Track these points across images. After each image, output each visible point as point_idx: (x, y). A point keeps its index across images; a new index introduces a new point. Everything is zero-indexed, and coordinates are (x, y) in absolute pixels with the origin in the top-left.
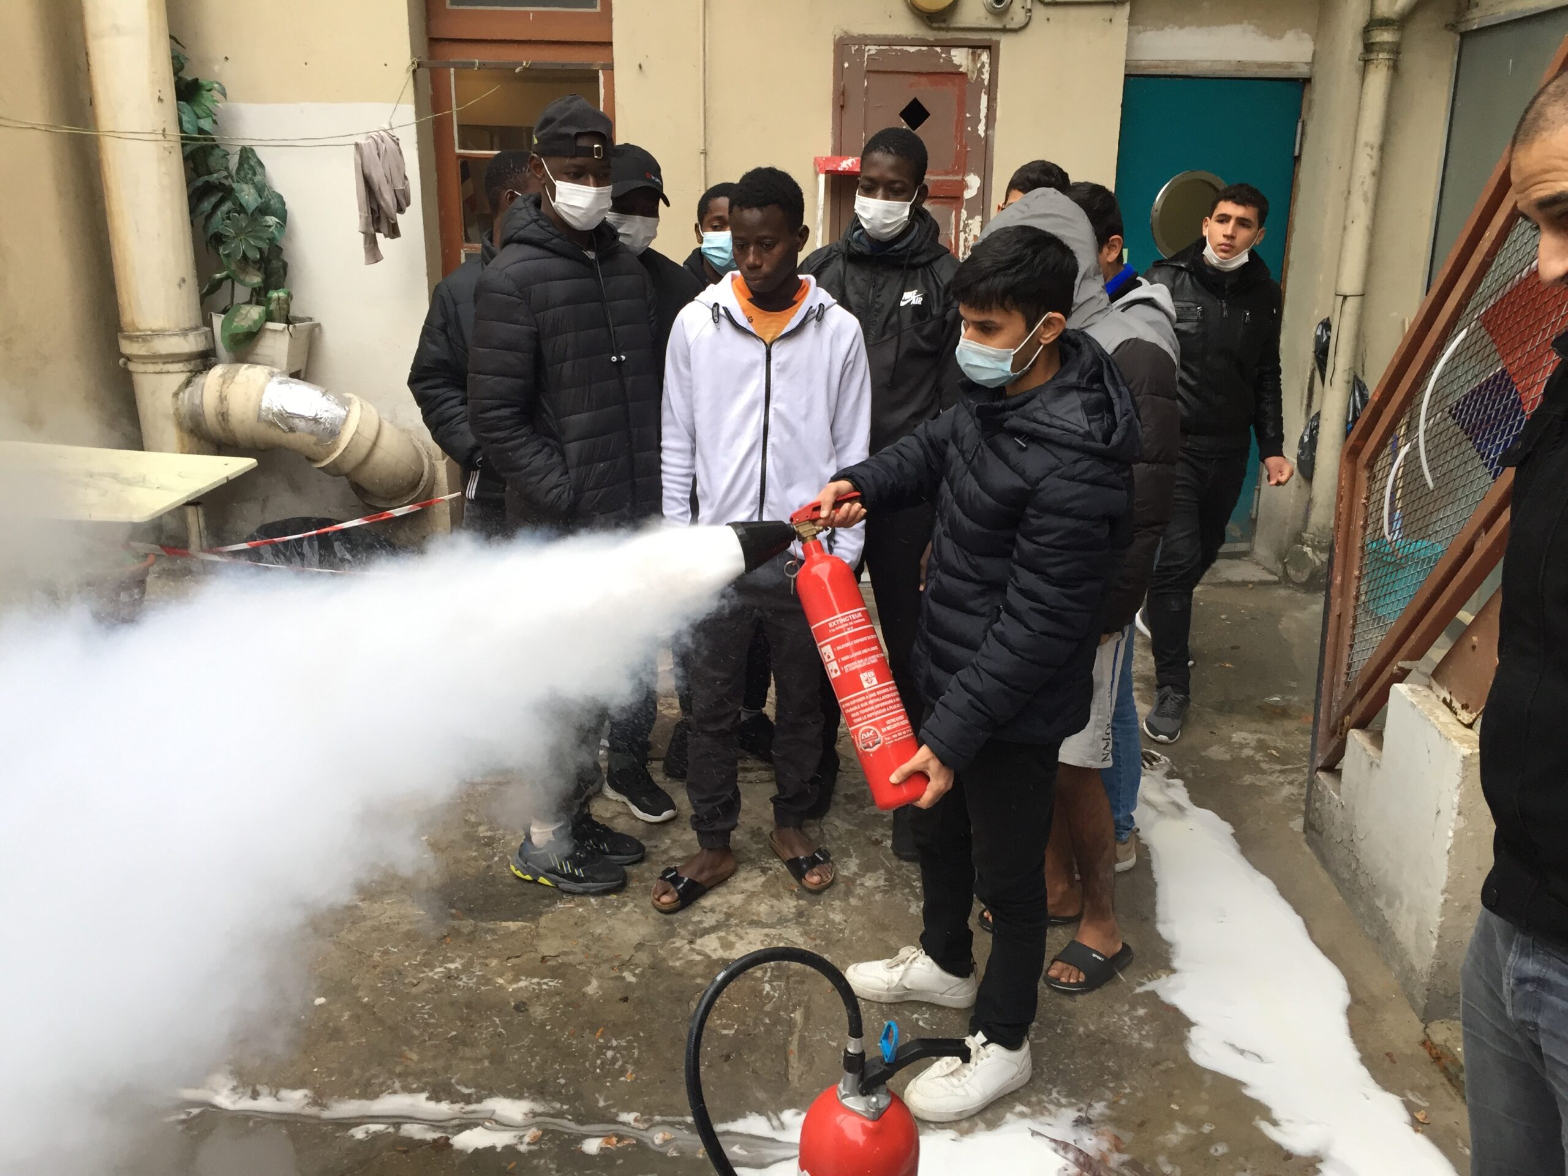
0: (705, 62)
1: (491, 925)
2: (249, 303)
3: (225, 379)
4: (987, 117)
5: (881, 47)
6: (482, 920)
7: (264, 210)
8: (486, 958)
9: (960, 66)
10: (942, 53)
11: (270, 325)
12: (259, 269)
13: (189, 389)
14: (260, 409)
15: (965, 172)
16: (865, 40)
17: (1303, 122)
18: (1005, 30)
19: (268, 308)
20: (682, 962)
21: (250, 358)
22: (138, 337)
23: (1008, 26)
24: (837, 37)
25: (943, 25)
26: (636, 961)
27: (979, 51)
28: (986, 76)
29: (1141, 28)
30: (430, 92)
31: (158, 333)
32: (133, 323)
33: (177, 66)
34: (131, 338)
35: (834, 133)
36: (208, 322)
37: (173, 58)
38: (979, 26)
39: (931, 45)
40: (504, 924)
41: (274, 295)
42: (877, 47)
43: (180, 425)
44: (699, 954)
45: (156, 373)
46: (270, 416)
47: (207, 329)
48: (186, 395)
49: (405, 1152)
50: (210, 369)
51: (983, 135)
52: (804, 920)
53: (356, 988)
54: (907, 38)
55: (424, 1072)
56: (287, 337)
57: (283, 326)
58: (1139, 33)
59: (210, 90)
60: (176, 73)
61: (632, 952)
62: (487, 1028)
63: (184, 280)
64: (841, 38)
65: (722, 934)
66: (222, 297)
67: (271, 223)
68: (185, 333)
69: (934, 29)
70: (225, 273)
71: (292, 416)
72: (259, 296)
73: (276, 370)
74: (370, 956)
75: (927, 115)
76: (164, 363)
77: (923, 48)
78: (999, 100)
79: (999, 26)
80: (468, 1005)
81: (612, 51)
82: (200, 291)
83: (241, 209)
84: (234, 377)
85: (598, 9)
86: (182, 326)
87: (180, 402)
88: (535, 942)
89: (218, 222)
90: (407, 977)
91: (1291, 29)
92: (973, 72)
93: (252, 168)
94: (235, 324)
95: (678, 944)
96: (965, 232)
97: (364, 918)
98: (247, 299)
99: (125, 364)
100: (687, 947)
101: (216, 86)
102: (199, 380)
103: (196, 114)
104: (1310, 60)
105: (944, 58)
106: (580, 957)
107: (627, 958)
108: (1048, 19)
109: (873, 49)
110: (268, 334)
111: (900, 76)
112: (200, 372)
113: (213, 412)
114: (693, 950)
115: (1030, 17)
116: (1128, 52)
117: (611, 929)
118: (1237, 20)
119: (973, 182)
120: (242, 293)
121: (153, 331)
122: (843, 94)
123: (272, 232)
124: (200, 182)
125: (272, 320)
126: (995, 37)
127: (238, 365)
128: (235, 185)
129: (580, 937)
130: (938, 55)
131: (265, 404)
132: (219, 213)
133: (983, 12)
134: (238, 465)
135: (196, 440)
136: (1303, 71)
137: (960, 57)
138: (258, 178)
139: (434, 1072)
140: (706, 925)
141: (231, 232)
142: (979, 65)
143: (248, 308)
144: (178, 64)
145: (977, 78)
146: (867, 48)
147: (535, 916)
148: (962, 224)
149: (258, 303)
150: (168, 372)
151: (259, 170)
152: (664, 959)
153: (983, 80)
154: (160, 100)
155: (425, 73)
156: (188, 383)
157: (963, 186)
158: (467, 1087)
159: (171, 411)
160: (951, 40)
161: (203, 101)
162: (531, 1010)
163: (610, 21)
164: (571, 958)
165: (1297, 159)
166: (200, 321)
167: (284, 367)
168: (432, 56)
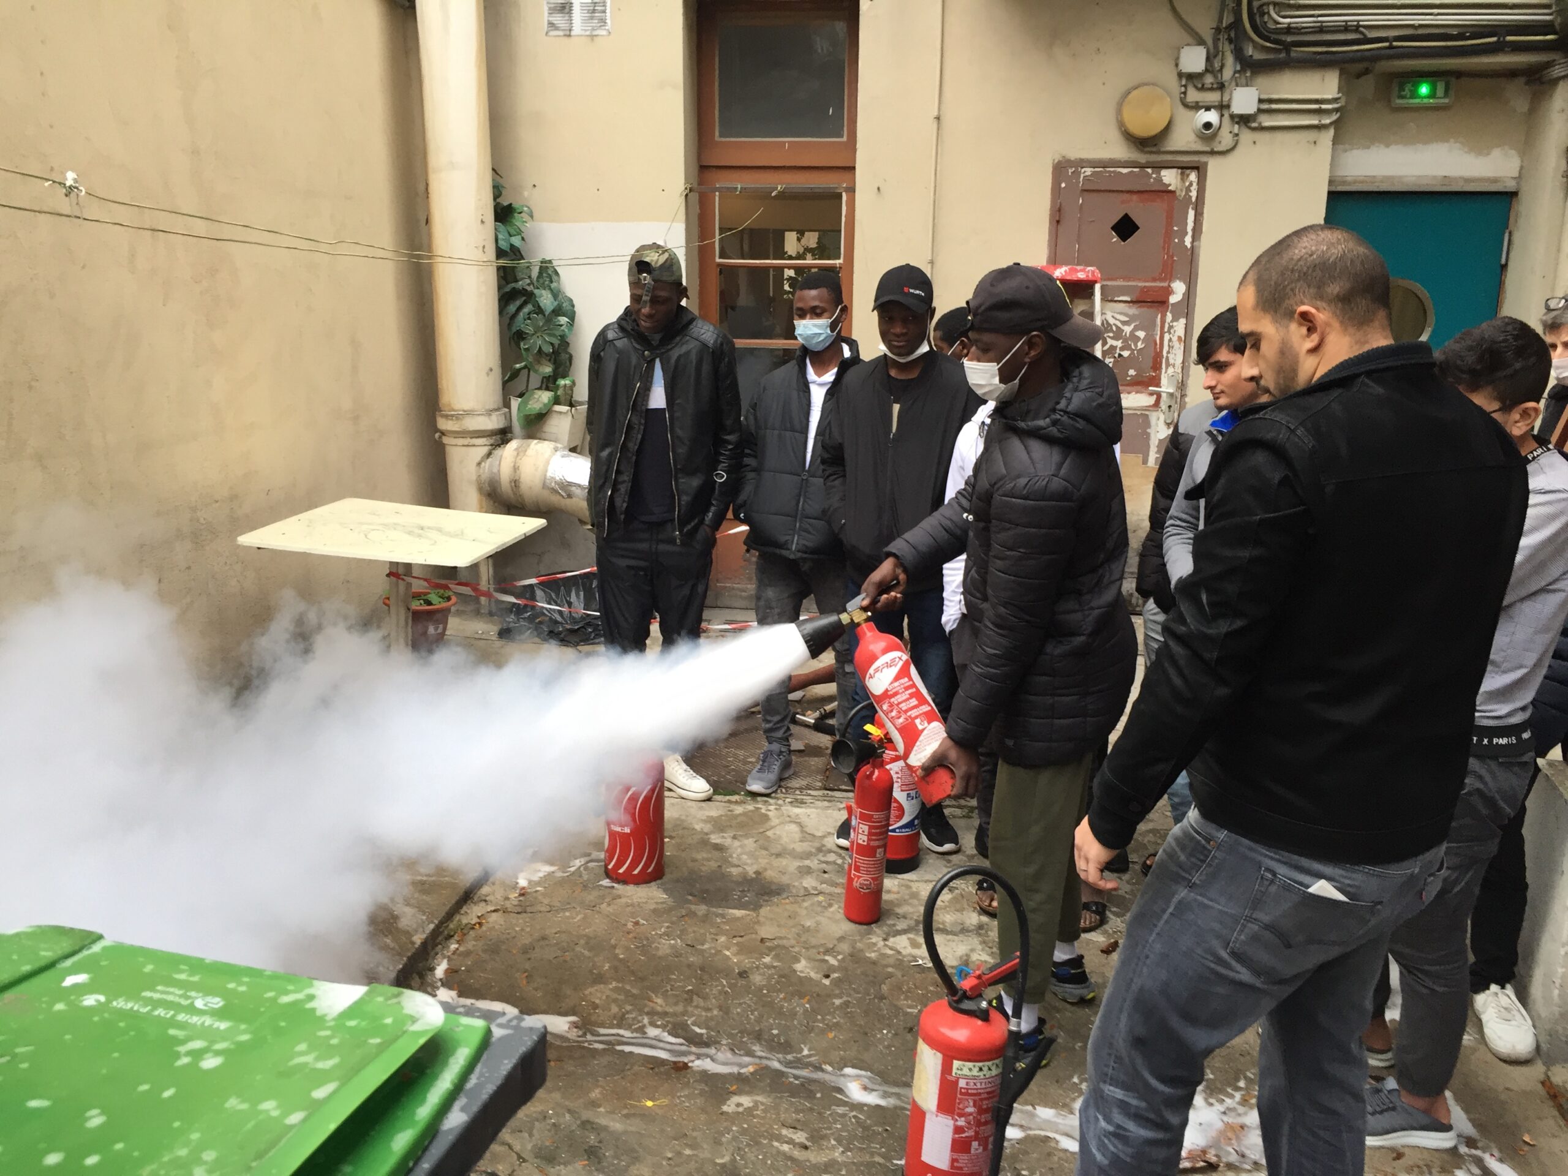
0: (935, 186)
1: (720, 911)
2: (540, 388)
3: (519, 452)
4: (1194, 230)
5: (1097, 169)
6: (713, 907)
7: (558, 312)
8: (716, 934)
9: (1170, 185)
10: (1153, 173)
11: (557, 408)
12: (550, 360)
13: (490, 460)
14: (545, 478)
15: (1171, 278)
16: (1082, 163)
17: (1510, 233)
18: (1213, 153)
19: (556, 393)
20: (876, 954)
21: (538, 435)
22: (452, 416)
23: (1215, 149)
24: (1056, 161)
25: (1154, 149)
26: (838, 949)
27: (1188, 171)
28: (1194, 194)
29: (1347, 146)
30: (698, 211)
31: (469, 413)
32: (449, 405)
33: (497, 193)
34: (447, 417)
35: (1050, 245)
36: (507, 404)
37: (494, 187)
38: (1188, 149)
39: (1142, 167)
40: (731, 911)
41: (562, 382)
42: (1092, 169)
43: (480, 489)
44: (891, 949)
45: (464, 446)
46: (553, 484)
47: (507, 410)
48: (486, 465)
49: (652, 1069)
50: (507, 443)
51: (1189, 246)
52: (983, 932)
53: (614, 947)
54: (1120, 161)
55: (666, 1014)
56: (570, 418)
57: (567, 408)
58: (1346, 151)
59: (520, 213)
60: (495, 198)
61: (836, 942)
62: (717, 986)
63: (491, 370)
64: (1059, 162)
65: (911, 936)
66: (520, 384)
67: (562, 323)
68: (489, 412)
69: (1147, 153)
70: (523, 364)
71: (570, 484)
72: (549, 383)
73: (559, 446)
74: (626, 925)
75: (1138, 228)
76: (471, 438)
77: (1137, 170)
78: (1205, 215)
79: (1208, 149)
80: (702, 969)
81: (855, 174)
82: (503, 377)
83: (539, 310)
84: (526, 451)
85: (845, 139)
86: (487, 408)
87: (481, 471)
88: (756, 927)
89: (520, 323)
90: (654, 943)
91: (1497, 147)
92: (1181, 190)
93: (550, 277)
94: (529, 406)
95: (874, 940)
96: (1170, 333)
97: (620, 897)
98: (538, 385)
99: (440, 437)
100: (882, 943)
101: (525, 209)
102: (498, 452)
103: (509, 233)
104: (1517, 175)
105: (1154, 179)
106: (793, 942)
107: (831, 946)
108: (1255, 142)
109: (1088, 171)
110: (555, 416)
111: (1115, 195)
112: (499, 446)
113: (508, 480)
114: (886, 945)
115: (1237, 141)
116: (1331, 170)
117: (818, 923)
118: (1445, 140)
119: (1179, 288)
120: (535, 381)
121: (464, 411)
122: (1059, 210)
123: (563, 331)
124: (508, 289)
125: (559, 404)
126: (1203, 159)
127: (530, 440)
128: (536, 291)
129: (792, 927)
130: (1149, 176)
131: (549, 474)
132: (521, 314)
133: (1192, 137)
134: (532, 524)
135: (492, 502)
136: (1510, 186)
137: (1170, 177)
138: (553, 285)
139: (675, 1014)
140: (899, 928)
141: (530, 330)
142: (1187, 184)
143: (539, 392)
144: (497, 191)
145: (1185, 196)
146: (1083, 170)
147: (757, 907)
148: (1167, 326)
149: (547, 389)
150: (474, 446)
151: (554, 278)
152: (862, 950)
153: (1191, 197)
154: (482, 222)
155: (694, 197)
156: (489, 455)
157: (1169, 291)
158: (699, 1027)
159: (474, 478)
160: (1162, 161)
161: (514, 221)
162: (751, 977)
163: (854, 150)
164: (784, 942)
165: (1504, 267)
166: (501, 404)
167: (566, 444)
168: (701, 183)
